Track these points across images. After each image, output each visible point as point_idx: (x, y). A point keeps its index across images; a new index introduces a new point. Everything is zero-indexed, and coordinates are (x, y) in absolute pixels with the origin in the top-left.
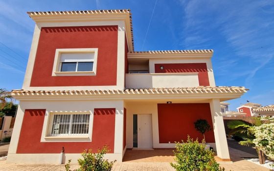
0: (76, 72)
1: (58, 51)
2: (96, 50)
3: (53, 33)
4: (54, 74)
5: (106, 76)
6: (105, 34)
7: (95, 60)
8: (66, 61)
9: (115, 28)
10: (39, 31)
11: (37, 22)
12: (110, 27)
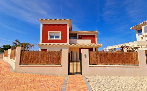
0: (55, 39)
1: (49, 32)
2: (60, 32)
3: (46, 26)
4: (48, 39)
5: (64, 40)
6: (63, 26)
7: (60, 35)
8: (51, 35)
9: (66, 25)
10: (42, 25)
11: (41, 22)
12: (64, 24)
